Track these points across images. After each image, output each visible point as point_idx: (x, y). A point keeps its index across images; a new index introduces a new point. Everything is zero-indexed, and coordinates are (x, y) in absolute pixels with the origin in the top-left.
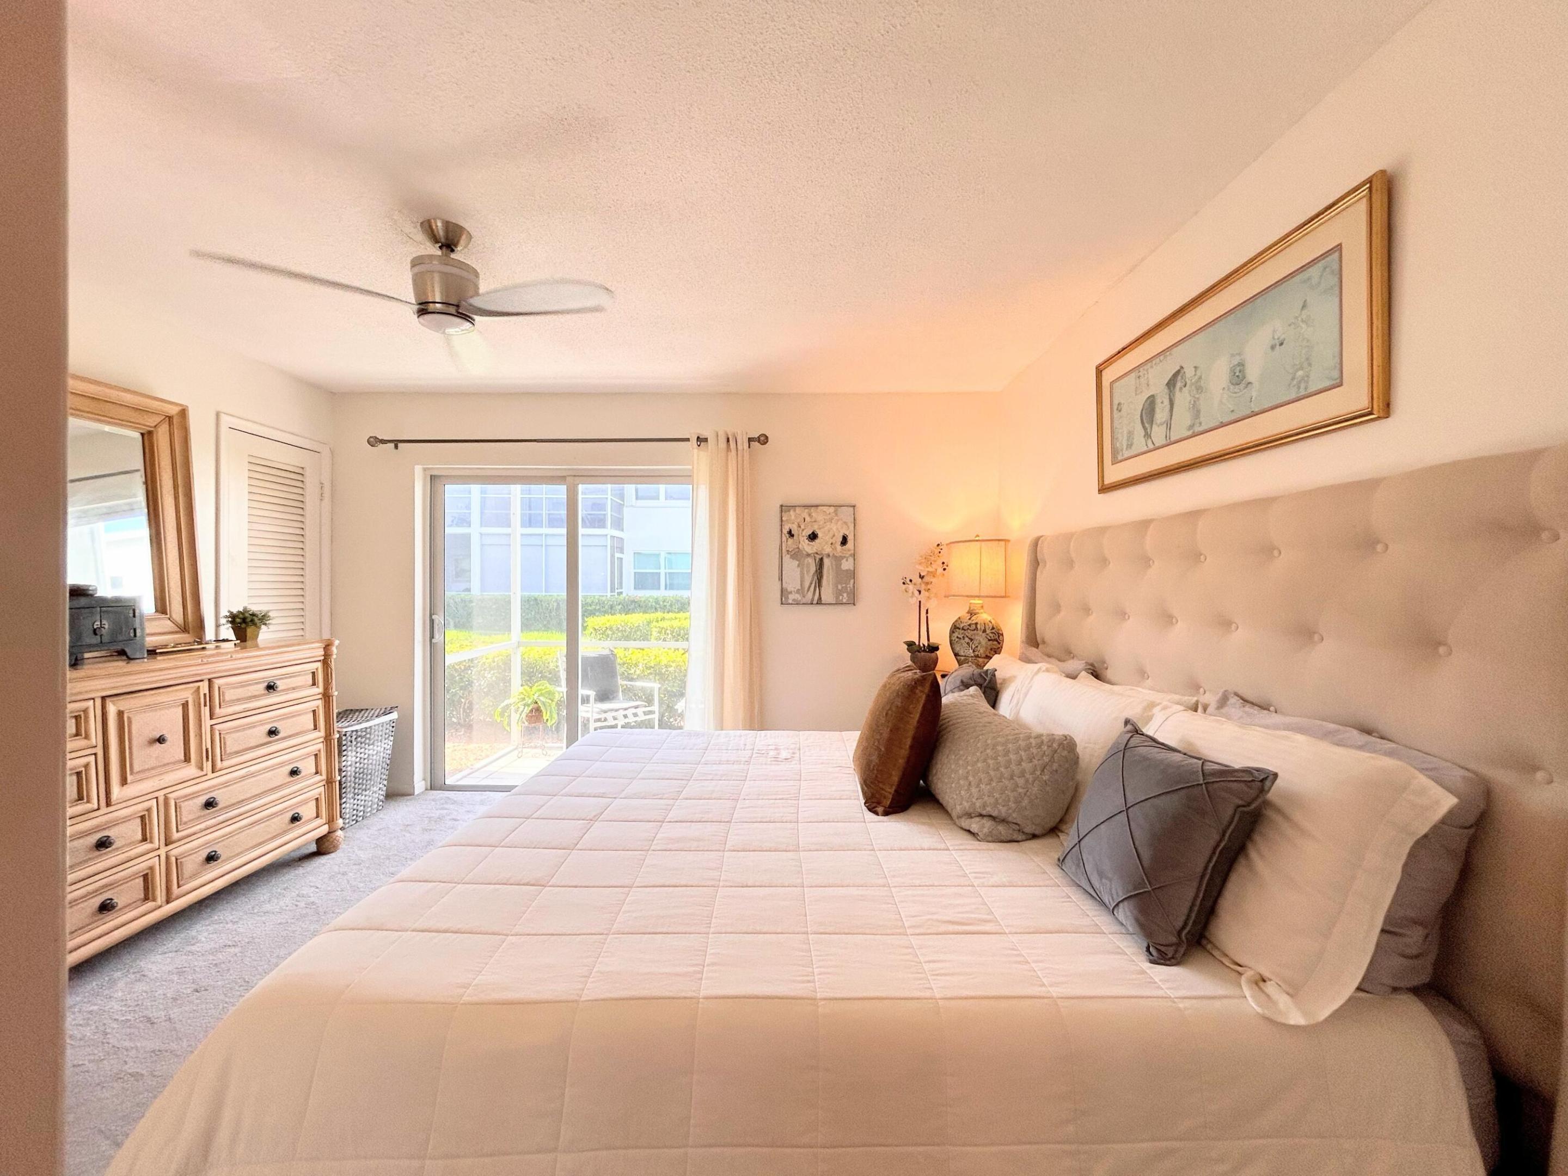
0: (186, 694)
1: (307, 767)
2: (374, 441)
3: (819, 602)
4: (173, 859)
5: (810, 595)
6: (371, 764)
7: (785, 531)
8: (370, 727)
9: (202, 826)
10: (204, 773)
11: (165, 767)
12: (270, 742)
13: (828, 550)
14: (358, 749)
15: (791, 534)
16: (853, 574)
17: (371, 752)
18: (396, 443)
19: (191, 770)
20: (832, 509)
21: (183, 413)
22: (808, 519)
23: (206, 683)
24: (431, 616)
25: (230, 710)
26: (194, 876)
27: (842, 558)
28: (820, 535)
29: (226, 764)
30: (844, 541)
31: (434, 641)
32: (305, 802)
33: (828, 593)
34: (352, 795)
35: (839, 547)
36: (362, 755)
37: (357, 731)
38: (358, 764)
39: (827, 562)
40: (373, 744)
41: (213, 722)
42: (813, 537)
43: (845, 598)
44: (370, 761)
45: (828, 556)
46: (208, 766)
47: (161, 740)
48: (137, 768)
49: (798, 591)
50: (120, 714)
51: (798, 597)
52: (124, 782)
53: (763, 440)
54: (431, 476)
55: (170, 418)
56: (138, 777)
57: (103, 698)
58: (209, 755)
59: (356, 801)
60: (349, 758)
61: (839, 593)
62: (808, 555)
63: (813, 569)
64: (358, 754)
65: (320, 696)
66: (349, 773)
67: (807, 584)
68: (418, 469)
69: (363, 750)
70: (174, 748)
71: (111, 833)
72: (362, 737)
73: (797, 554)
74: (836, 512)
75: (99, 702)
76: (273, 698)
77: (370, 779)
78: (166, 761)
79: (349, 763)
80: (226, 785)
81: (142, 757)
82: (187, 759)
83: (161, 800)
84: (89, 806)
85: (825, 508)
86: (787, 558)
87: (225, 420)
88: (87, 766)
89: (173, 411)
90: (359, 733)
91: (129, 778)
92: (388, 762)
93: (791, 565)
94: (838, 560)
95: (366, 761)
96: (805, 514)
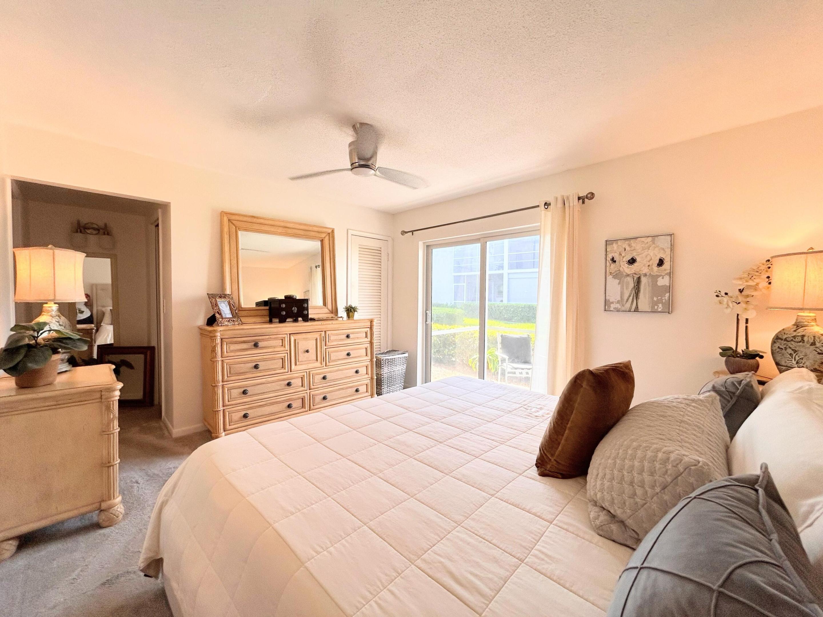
0: (317, 335)
1: (363, 371)
2: (404, 233)
3: (636, 310)
4: (312, 395)
5: (628, 305)
6: (395, 374)
7: (609, 259)
8: (395, 358)
9: (321, 386)
10: (323, 366)
11: (309, 361)
12: (347, 358)
13: (645, 270)
14: (389, 367)
15: (613, 260)
16: (669, 289)
17: (395, 369)
18: (412, 232)
19: (318, 364)
20: (650, 239)
21: (333, 231)
22: (628, 248)
23: (324, 332)
24: (426, 311)
25: (332, 344)
26: (319, 403)
27: (658, 276)
28: (638, 259)
29: (331, 364)
30: (661, 263)
31: (427, 323)
32: (362, 385)
33: (644, 302)
34: (386, 386)
35: (655, 268)
36: (391, 370)
37: (388, 359)
38: (389, 374)
39: (644, 280)
40: (396, 366)
41: (326, 347)
42: (632, 261)
43: (660, 307)
44: (395, 373)
45: (645, 275)
46: (324, 364)
47: (307, 351)
48: (300, 360)
49: (618, 302)
50: (295, 340)
51: (618, 306)
52: (296, 365)
53: (591, 196)
54: (427, 246)
55: (329, 234)
56: (301, 363)
57: (290, 334)
58: (324, 359)
59: (388, 389)
60: (385, 370)
61: (654, 304)
62: (628, 275)
63: (632, 285)
64: (389, 369)
65: (369, 342)
66: (385, 377)
67: (626, 297)
68: (421, 244)
69: (391, 368)
70: (312, 354)
71: (292, 381)
72: (391, 362)
73: (618, 275)
74: (653, 242)
75: (288, 335)
76: (348, 341)
77: (395, 381)
78: (310, 359)
79: (385, 372)
80: (331, 372)
81: (302, 356)
82: (317, 360)
83: (308, 373)
84: (285, 371)
85: (643, 239)
86: (610, 278)
87: (350, 232)
88: (285, 357)
89: (330, 231)
90: (389, 360)
91: (297, 363)
92: (404, 375)
93: (613, 284)
94: (654, 278)
95: (393, 373)
96: (625, 245)
